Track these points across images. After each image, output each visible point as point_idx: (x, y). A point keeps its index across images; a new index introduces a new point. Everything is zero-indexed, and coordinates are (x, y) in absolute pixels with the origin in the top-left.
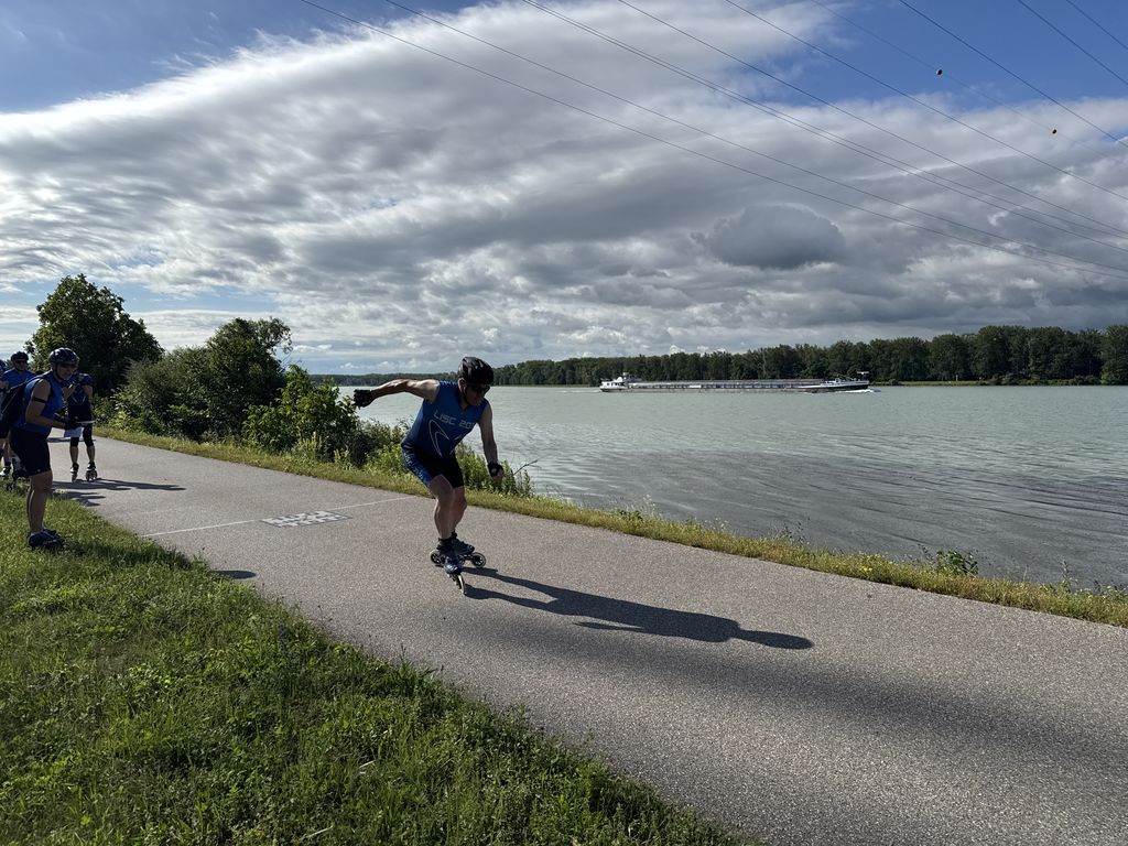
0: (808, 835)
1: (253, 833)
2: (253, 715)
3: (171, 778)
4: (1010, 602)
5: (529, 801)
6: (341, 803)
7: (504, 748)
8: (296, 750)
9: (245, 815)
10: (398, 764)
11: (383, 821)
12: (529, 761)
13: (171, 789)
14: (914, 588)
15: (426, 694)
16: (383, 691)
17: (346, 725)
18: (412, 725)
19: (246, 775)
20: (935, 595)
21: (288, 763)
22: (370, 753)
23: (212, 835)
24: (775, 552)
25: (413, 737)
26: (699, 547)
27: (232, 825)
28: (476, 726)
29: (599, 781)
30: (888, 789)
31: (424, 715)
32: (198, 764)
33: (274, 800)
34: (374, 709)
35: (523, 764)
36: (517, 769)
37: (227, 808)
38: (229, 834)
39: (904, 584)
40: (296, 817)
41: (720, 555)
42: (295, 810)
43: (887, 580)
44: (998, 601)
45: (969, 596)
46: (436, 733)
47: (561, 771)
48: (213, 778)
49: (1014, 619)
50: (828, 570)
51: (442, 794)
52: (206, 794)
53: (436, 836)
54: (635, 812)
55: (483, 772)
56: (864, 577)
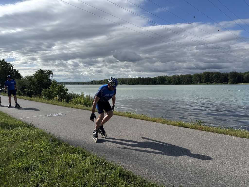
0: (165, 181)
1: (44, 185)
2: (44, 159)
3: (25, 173)
4: (208, 131)
5: (105, 176)
6: (64, 177)
7: (100, 164)
8: (54, 166)
9: (42, 181)
10: (76, 168)
11: (73, 181)
12: (106, 167)
13: (25, 176)
15: (83, 153)
16: (73, 153)
17: (65, 160)
18: (80, 160)
19: (43, 172)
20: (193, 130)
21: (52, 169)
22: (70, 166)
23: (35, 185)
24: (159, 121)
25: (80, 162)
26: (143, 120)
27: (39, 183)
28: (94, 160)
29: (121, 171)
30: (182, 171)
31: (82, 158)
32: (31, 170)
33: (48, 177)
34: (71, 157)
35: (104, 168)
36: (103, 169)
37: (38, 179)
38: (39, 185)
39: (186, 127)
40: (54, 181)
41: (148, 121)
42: (53, 179)
43: (182, 126)
44: (206, 130)
45: (200, 130)
46: (85, 162)
47: (113, 169)
48: (35, 173)
50: (170, 124)
51: (86, 175)
52: (33, 176)
53: (85, 184)
54: (128, 177)
55: (96, 170)
56: (178, 126)
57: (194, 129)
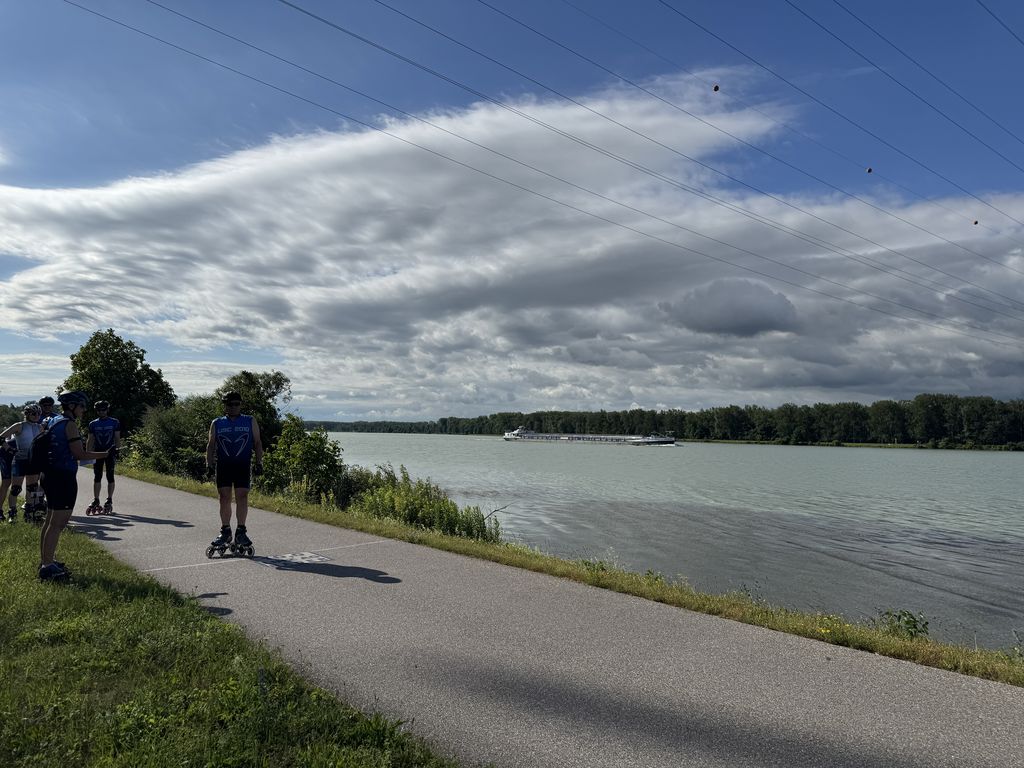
4: (967, 671)
14: (872, 651)
16: (355, 741)
20: (892, 660)
24: (734, 611)
26: (662, 602)
39: (862, 648)
41: (682, 611)
43: (844, 643)
44: (956, 668)
45: (926, 663)
49: (974, 688)
50: (788, 631)
56: (821, 639)
57: (898, 656)
